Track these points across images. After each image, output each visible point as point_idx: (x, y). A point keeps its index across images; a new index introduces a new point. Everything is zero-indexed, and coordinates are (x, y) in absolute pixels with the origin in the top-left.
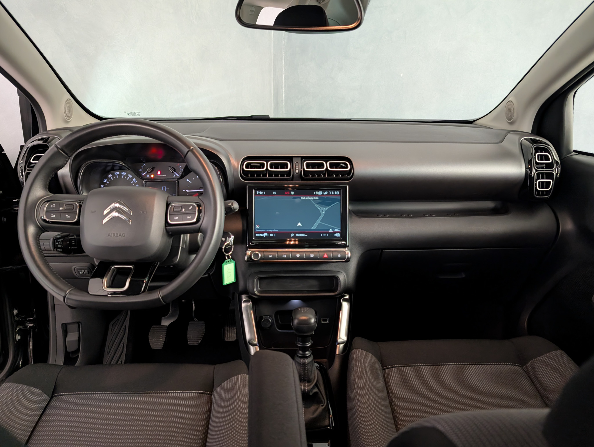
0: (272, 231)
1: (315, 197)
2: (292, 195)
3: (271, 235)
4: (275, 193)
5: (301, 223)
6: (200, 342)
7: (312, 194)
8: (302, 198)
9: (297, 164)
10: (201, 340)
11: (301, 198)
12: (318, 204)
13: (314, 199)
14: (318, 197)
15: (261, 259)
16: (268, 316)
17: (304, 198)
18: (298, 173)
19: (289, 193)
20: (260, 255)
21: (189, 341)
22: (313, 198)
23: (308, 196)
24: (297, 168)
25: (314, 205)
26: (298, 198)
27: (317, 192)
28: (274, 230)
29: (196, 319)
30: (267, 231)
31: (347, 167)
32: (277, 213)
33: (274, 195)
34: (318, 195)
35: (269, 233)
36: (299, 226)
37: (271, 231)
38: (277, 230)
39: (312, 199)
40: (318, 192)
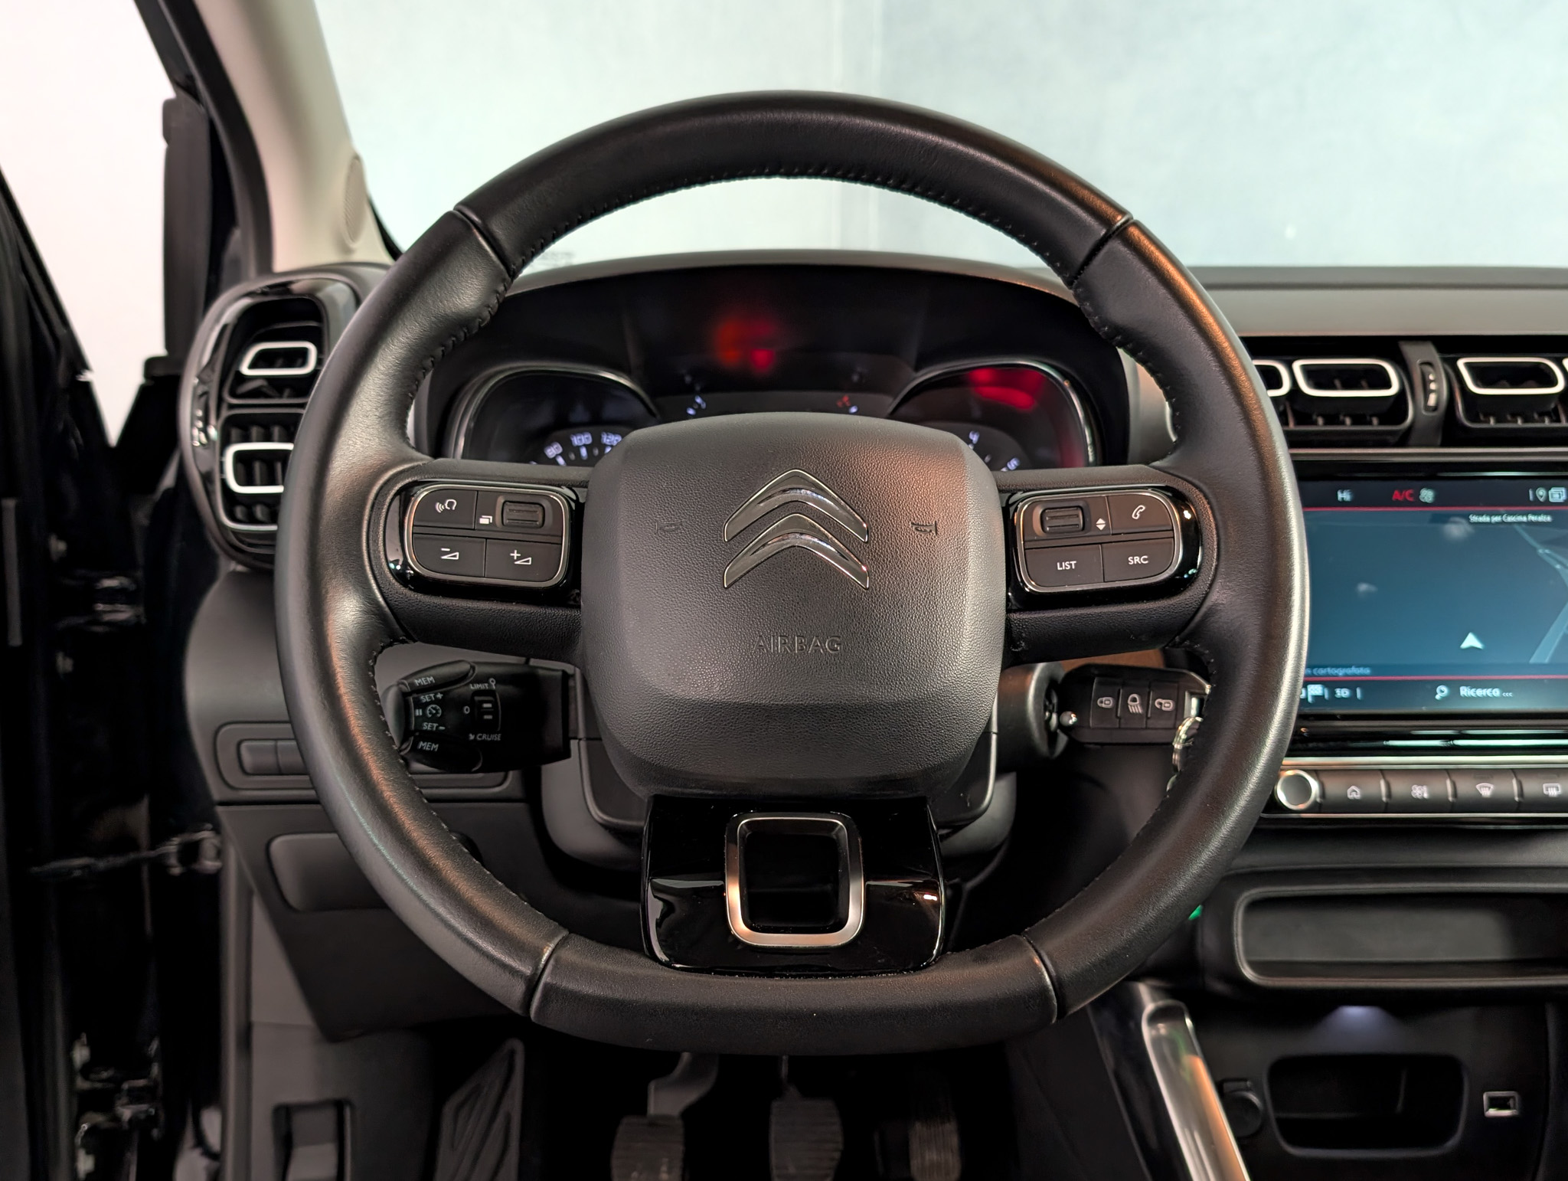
0: (1346, 675)
1: (1535, 513)
2: (1426, 505)
3: (1343, 693)
4: (1344, 496)
5: (1480, 636)
7: (1519, 500)
8: (1474, 518)
9: (1428, 368)
11: (1469, 521)
12: (1549, 543)
13: (1531, 523)
14: (1546, 513)
15: (1316, 807)
16: (1245, 1080)
17: (1485, 519)
18: (1435, 408)
19: (1411, 495)
20: (1314, 786)
22: (1524, 519)
23: (1501, 509)
24: (1433, 386)
25: (1535, 549)
26: (1457, 519)
27: (1541, 492)
28: (1354, 670)
29: (792, 1091)
30: (1322, 671)
32: (1363, 587)
33: (1344, 503)
34: (1547, 503)
35: (1331, 684)
36: (1472, 649)
37: (1341, 672)
38: (1367, 671)
39: (1520, 523)
40: (1548, 489)
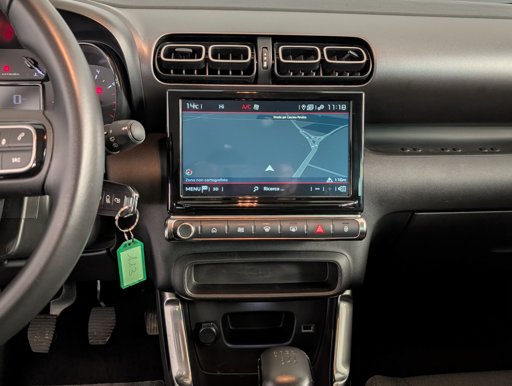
0: (218, 182)
1: (300, 116)
2: (256, 111)
3: (216, 189)
4: (222, 107)
5: (273, 167)
6: (107, 340)
7: (295, 110)
8: (275, 117)
9: (265, 49)
10: (109, 337)
11: (273, 118)
12: (305, 128)
13: (297, 119)
14: (304, 116)
15: (196, 235)
16: (211, 322)
17: (280, 117)
18: (267, 68)
19: (249, 107)
20: (193, 229)
21: (91, 339)
22: (296, 118)
23: (287, 114)
24: (265, 58)
25: (299, 130)
26: (267, 118)
27: (304, 106)
28: (221, 180)
29: (102, 304)
30: (208, 180)
31: (361, 58)
32: (226, 146)
33: (221, 110)
34: (306, 111)
35: (211, 185)
36: (270, 171)
37: (216, 181)
38: (227, 180)
39: (293, 119)
40: (306, 105)
